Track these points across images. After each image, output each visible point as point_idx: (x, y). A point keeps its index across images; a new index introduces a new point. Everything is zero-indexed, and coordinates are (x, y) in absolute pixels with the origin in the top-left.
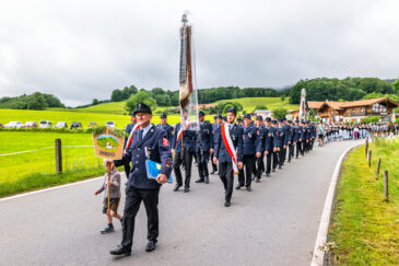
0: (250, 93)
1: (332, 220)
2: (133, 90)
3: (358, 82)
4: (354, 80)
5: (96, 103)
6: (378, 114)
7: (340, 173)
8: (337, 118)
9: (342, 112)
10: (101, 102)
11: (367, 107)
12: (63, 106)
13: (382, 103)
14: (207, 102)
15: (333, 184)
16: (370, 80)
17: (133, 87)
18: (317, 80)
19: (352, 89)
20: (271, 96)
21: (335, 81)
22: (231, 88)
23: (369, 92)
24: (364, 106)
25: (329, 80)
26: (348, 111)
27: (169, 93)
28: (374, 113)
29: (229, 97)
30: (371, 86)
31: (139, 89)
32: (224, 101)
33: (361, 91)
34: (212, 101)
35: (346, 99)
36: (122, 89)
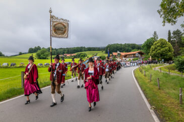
0: (90, 49)
1: (147, 98)
2: (39, 48)
3: (129, 45)
4: (128, 44)
5: (21, 54)
6: (138, 57)
7: (137, 80)
8: (124, 59)
9: (125, 56)
10: (23, 54)
11: (134, 54)
12: (3, 56)
13: (139, 53)
14: (72, 53)
15: (137, 84)
16: (133, 44)
17: (39, 47)
18: (115, 44)
19: (127, 48)
20: (98, 50)
21: (121, 45)
22: (82, 47)
23: (133, 49)
24: (132, 54)
25: (119, 44)
26: (128, 56)
27: (55, 49)
28: (136, 57)
29: (81, 51)
30: (134, 47)
31: (42, 48)
32: (79, 53)
33: (130, 48)
34: (74, 53)
35: (126, 52)
36: (33, 48)
